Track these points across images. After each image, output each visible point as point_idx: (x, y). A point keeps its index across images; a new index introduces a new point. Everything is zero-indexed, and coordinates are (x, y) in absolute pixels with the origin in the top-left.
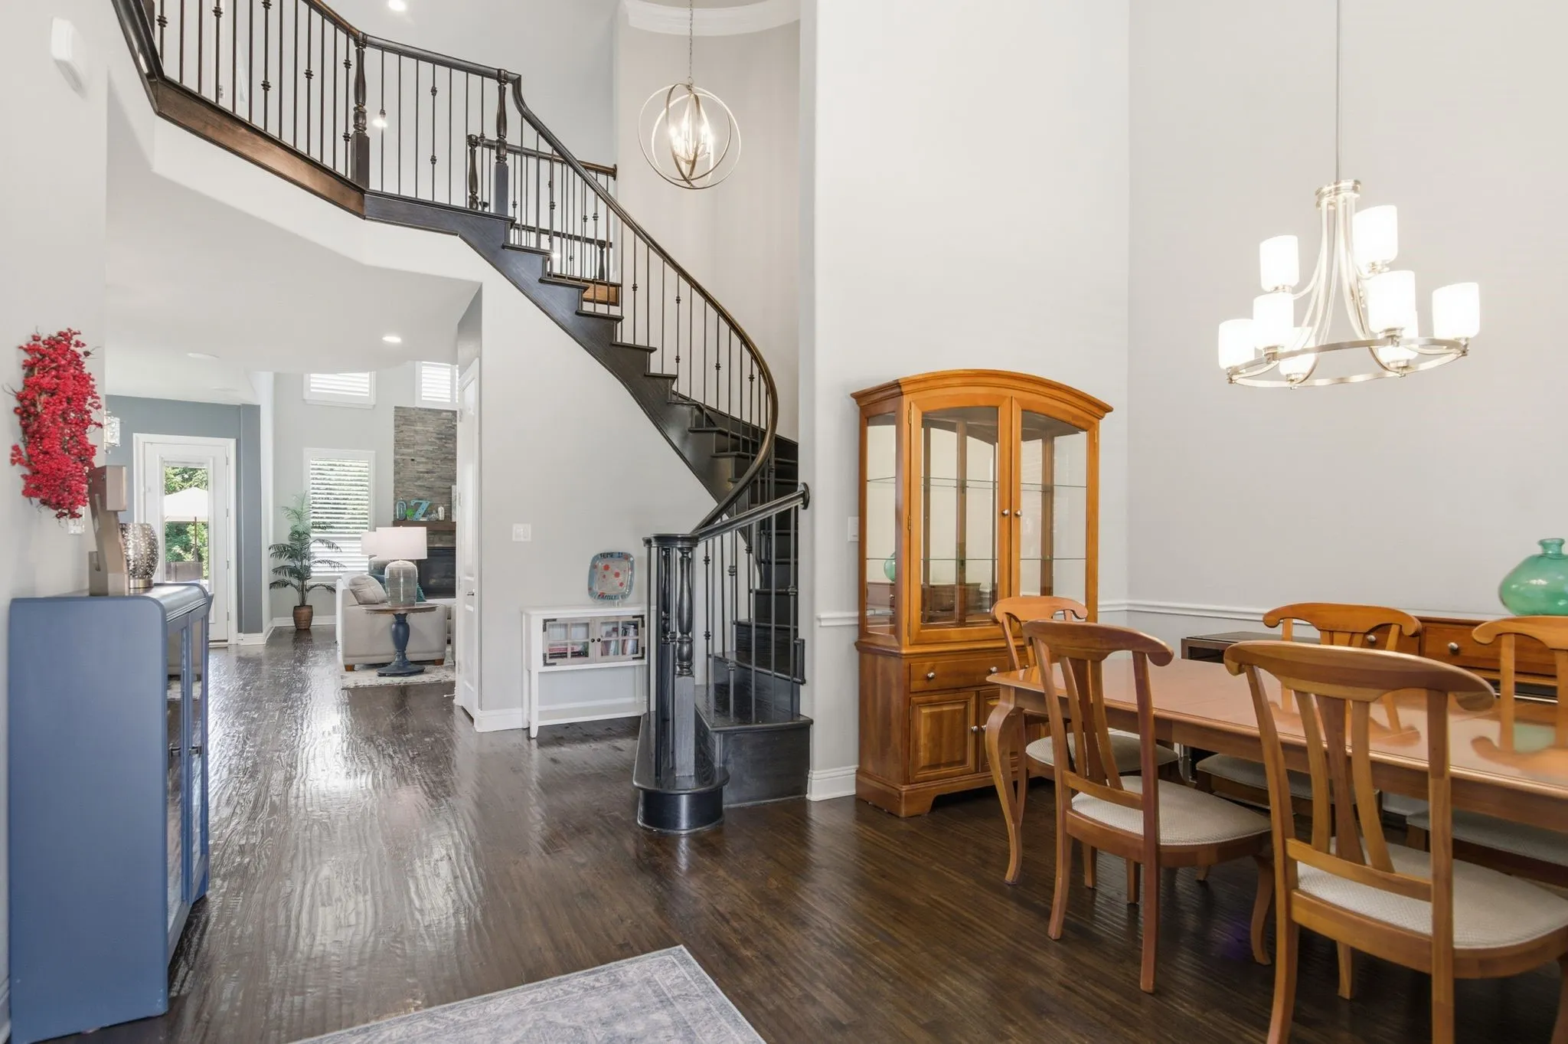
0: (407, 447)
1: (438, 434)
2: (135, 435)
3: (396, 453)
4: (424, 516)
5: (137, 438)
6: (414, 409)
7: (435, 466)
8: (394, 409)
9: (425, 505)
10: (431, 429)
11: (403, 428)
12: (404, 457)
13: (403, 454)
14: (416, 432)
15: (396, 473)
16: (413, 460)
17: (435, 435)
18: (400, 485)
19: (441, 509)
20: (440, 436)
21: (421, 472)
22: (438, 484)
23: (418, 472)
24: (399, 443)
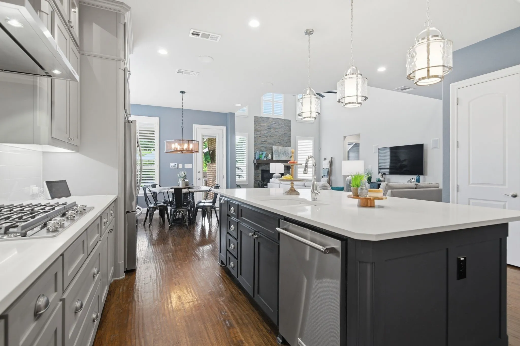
0: (258, 131)
1: (268, 127)
2: (193, 125)
3: (255, 134)
4: (265, 158)
5: (194, 126)
6: (260, 117)
7: (267, 139)
8: (254, 117)
9: (264, 154)
10: (266, 125)
11: (257, 124)
12: (257, 136)
13: (257, 134)
14: (261, 126)
15: (255, 141)
16: (260, 137)
17: (267, 127)
18: (256, 146)
19: (270, 155)
20: (269, 128)
21: (263, 141)
22: (268, 145)
23: (262, 141)
24: (256, 130)
